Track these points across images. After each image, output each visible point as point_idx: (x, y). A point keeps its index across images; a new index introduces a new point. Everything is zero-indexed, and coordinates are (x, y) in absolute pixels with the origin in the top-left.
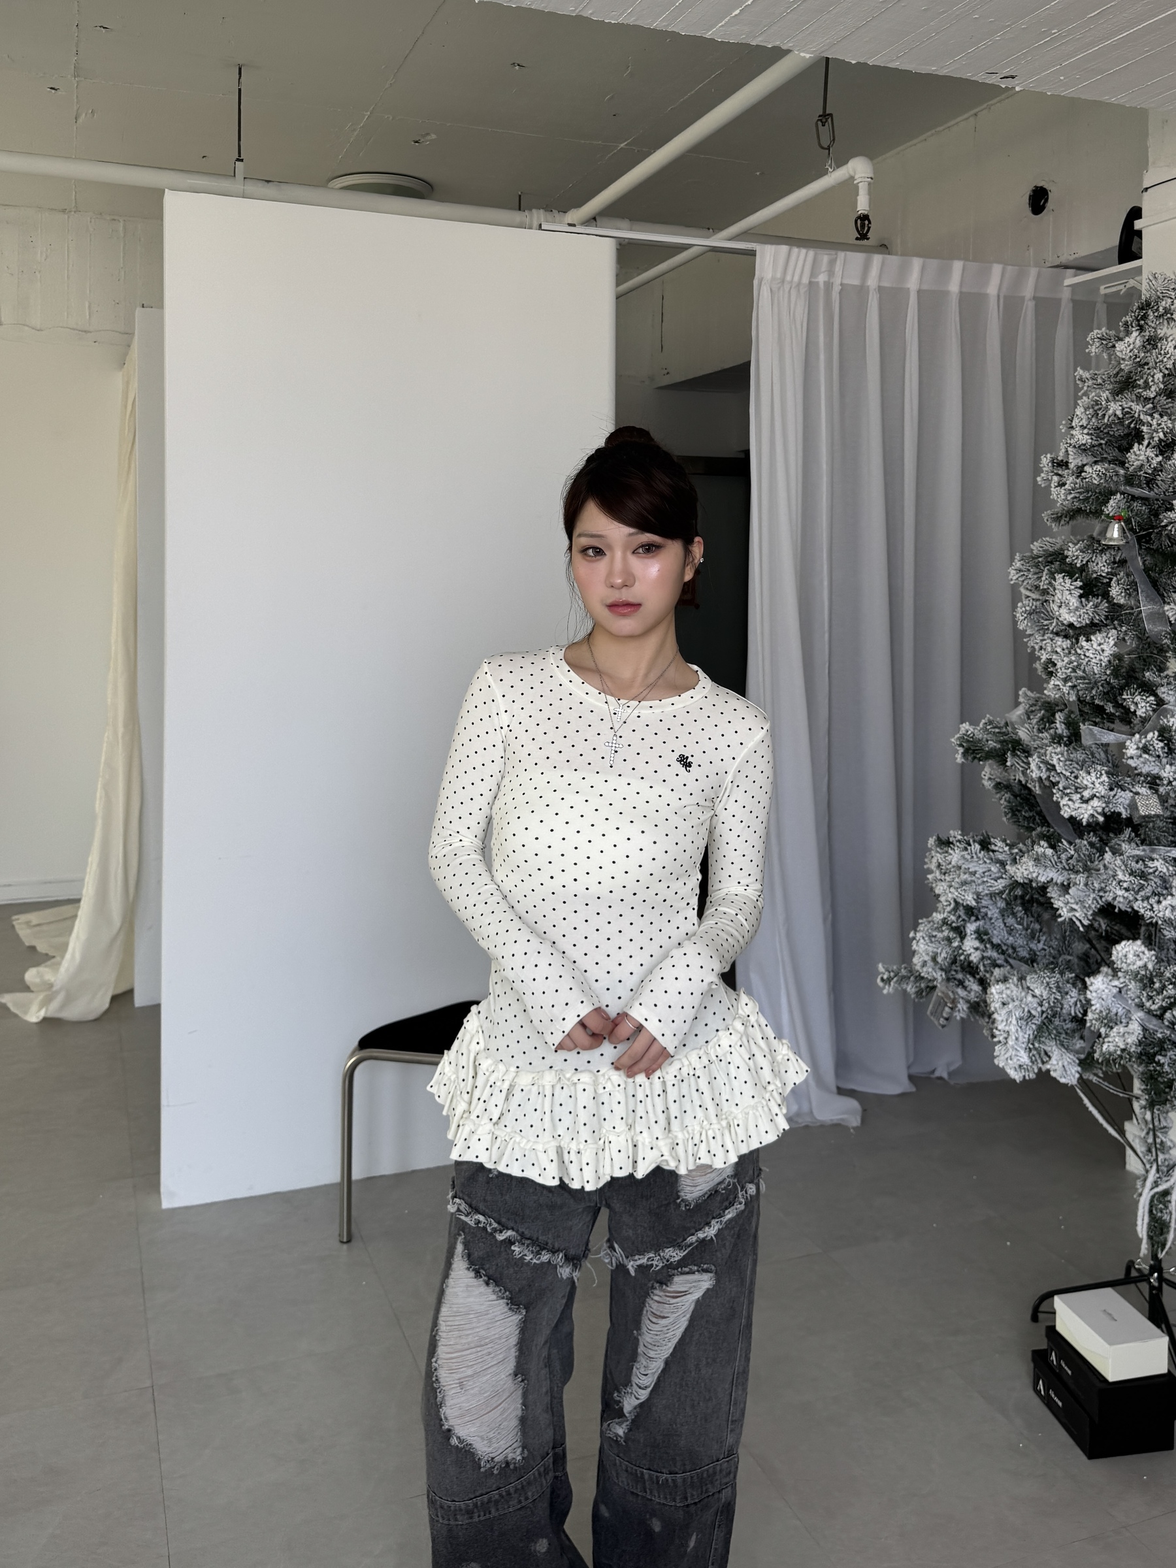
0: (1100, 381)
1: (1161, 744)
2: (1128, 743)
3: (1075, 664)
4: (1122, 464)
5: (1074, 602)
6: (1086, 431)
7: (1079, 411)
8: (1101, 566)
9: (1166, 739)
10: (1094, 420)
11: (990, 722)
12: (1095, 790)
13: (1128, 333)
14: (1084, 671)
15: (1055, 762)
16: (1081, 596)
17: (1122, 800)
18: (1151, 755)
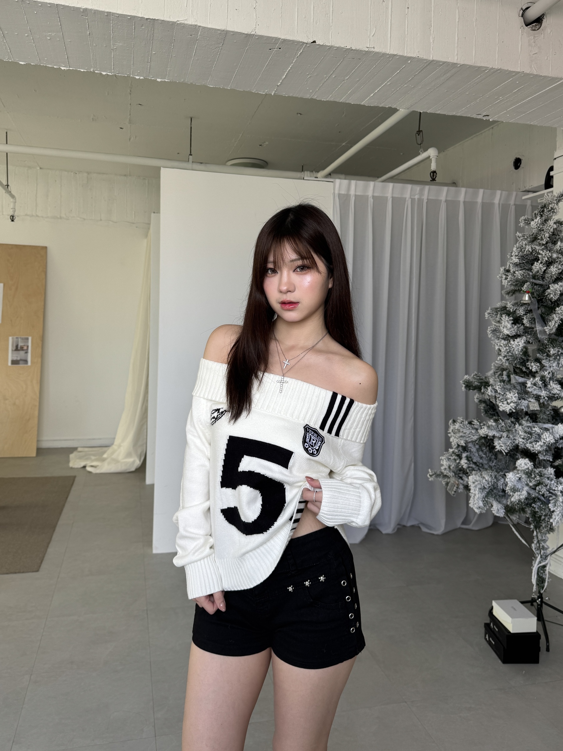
0: (526, 237)
1: (541, 382)
2: (528, 382)
3: (508, 350)
4: (530, 270)
5: (509, 326)
6: (517, 257)
7: (515, 249)
8: (521, 311)
9: (543, 380)
10: (521, 253)
11: (476, 375)
12: (512, 400)
13: (536, 218)
14: (512, 353)
15: (497, 388)
16: (512, 324)
17: (523, 404)
18: (537, 387)
